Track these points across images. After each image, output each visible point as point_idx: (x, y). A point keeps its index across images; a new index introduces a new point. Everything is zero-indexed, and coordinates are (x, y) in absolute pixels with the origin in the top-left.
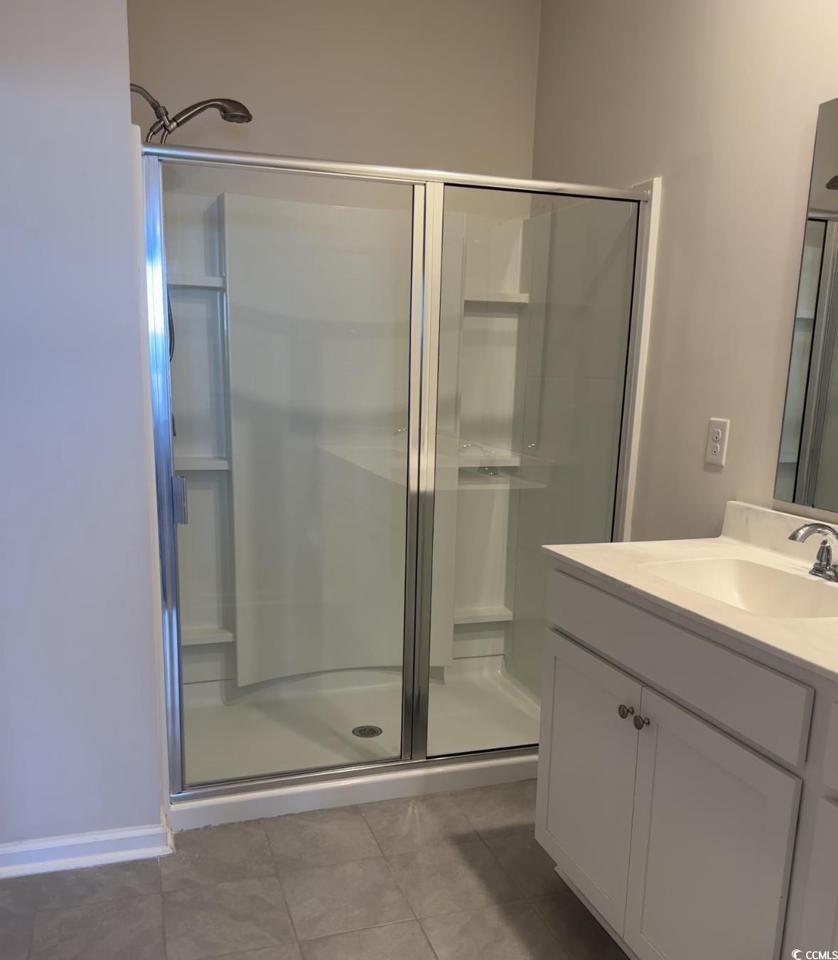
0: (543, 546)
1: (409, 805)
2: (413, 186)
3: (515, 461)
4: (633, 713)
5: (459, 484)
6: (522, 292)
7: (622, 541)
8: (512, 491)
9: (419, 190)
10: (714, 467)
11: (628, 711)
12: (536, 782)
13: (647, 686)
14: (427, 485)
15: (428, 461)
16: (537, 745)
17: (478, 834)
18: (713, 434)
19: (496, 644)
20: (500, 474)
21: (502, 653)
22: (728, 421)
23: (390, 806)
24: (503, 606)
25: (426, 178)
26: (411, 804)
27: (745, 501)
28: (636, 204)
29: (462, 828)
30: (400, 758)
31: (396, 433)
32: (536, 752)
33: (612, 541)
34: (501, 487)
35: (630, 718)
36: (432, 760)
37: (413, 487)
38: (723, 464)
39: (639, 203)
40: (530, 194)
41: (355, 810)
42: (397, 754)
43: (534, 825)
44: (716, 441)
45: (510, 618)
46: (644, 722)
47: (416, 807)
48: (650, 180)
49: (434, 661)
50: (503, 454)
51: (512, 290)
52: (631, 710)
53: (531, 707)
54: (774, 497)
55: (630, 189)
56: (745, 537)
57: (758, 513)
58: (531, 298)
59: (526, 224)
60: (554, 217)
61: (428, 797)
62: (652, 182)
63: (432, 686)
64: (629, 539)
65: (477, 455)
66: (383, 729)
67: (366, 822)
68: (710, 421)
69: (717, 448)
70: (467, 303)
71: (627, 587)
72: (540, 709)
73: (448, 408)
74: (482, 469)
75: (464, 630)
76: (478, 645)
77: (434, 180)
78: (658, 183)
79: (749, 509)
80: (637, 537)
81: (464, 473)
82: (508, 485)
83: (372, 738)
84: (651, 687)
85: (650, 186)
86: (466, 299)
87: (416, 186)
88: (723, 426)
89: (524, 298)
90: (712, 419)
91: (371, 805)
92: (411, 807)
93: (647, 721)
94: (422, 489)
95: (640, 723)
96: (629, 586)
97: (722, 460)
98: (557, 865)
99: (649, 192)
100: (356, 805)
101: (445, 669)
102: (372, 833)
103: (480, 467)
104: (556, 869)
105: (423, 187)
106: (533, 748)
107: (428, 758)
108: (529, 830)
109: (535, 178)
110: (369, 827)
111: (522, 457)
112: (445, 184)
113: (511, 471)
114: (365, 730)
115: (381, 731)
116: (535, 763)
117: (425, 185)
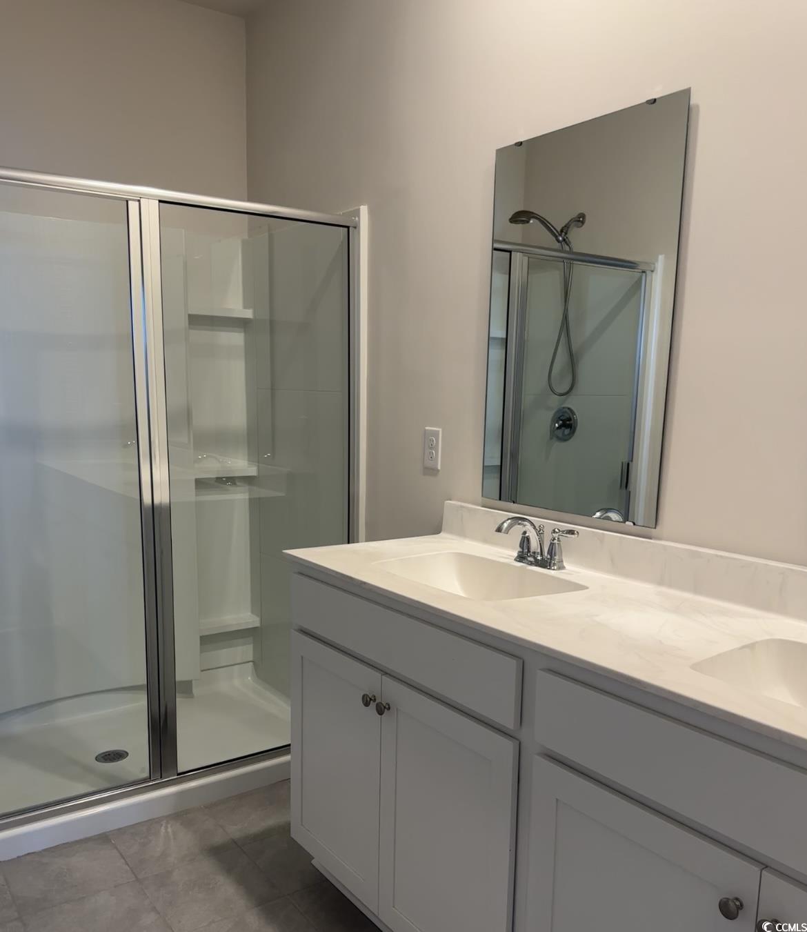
0: (284, 551)
1: (162, 825)
2: (127, 201)
3: (252, 471)
4: (375, 700)
5: (196, 495)
6: (245, 307)
7: (358, 542)
8: (250, 500)
9: (133, 206)
10: (431, 471)
11: (371, 699)
12: (290, 782)
13: (386, 673)
14: (162, 497)
15: (161, 473)
16: (289, 745)
17: (235, 842)
18: (429, 442)
19: (245, 651)
20: (238, 484)
21: (251, 659)
22: (440, 430)
23: (143, 829)
24: (250, 613)
25: (141, 194)
26: (164, 823)
27: (458, 501)
28: (346, 229)
29: (219, 839)
30: (149, 779)
31: (126, 446)
32: (288, 752)
33: (349, 543)
34: (239, 497)
35: (373, 705)
36: (184, 776)
37: (147, 499)
38: (439, 468)
39: (349, 229)
40: (246, 215)
41: (104, 839)
42: (146, 774)
43: (290, 824)
44: (431, 448)
45: (257, 624)
46: (385, 707)
47: (169, 826)
48: (357, 208)
49: (180, 676)
50: (240, 464)
51: (235, 304)
52: (373, 698)
53: (280, 708)
54: (482, 496)
55: (340, 215)
56: (462, 533)
57: (470, 510)
58: (254, 313)
59: (244, 243)
60: (271, 237)
61: (181, 814)
62: (359, 210)
63: (180, 701)
64: (364, 540)
65: (212, 466)
66: (128, 752)
67: (117, 849)
68: (425, 430)
69: (433, 453)
70: (190, 316)
71: (362, 584)
72: (290, 709)
73: (179, 420)
74: (219, 479)
75: (210, 641)
76: (225, 654)
77: (150, 197)
78: (364, 210)
79: (462, 507)
80: (370, 538)
81: (201, 484)
82: (247, 494)
83: (119, 762)
84: (390, 675)
85: (357, 213)
86: (190, 313)
87: (130, 202)
88: (436, 434)
89: (248, 314)
90: (427, 428)
91: (121, 831)
92: (164, 825)
93: (387, 707)
94: (156, 501)
95: (381, 710)
96: (365, 583)
97: (437, 464)
98: (313, 858)
99: (357, 219)
100: (104, 833)
101: (193, 682)
102: (124, 858)
103: (217, 478)
104: (313, 862)
105: (137, 203)
106: (285, 749)
107: (178, 774)
108: (285, 829)
109: (250, 200)
110: (121, 854)
111: (258, 466)
112: (160, 201)
113: (248, 480)
114: (109, 755)
115: (127, 754)
116: (288, 763)
117: (139, 201)
